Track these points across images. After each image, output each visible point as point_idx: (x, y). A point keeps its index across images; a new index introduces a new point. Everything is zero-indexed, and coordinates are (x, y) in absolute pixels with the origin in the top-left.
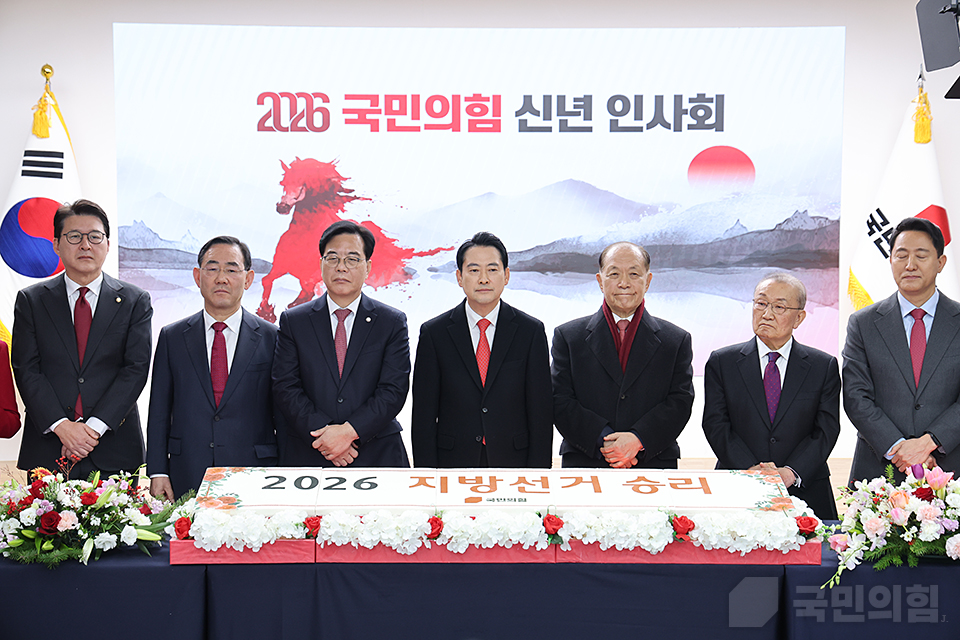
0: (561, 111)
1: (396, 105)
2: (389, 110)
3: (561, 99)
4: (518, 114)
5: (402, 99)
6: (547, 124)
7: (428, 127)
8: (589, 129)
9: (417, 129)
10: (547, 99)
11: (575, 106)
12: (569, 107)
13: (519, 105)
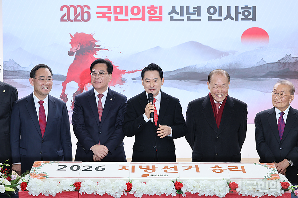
0: (188, 12)
1: (118, 10)
2: (115, 12)
3: (188, 8)
4: (169, 14)
5: (121, 8)
6: (182, 18)
7: (132, 19)
8: (200, 20)
9: (127, 20)
10: (182, 8)
11: (194, 11)
12: (191, 11)
13: (170, 10)
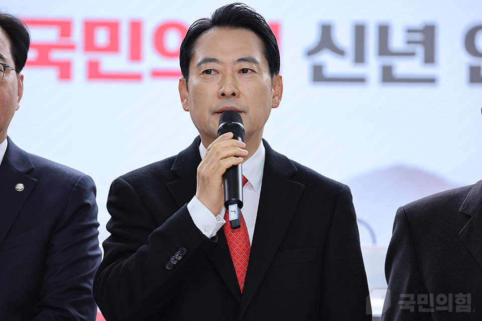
0: (384, 49)
1: (102, 37)
2: (90, 45)
3: (384, 31)
4: (311, 53)
5: (113, 27)
6: (358, 70)
8: (431, 81)
9: (137, 77)
10: (360, 31)
11: (409, 42)
12: (397, 41)
13: (312, 37)
